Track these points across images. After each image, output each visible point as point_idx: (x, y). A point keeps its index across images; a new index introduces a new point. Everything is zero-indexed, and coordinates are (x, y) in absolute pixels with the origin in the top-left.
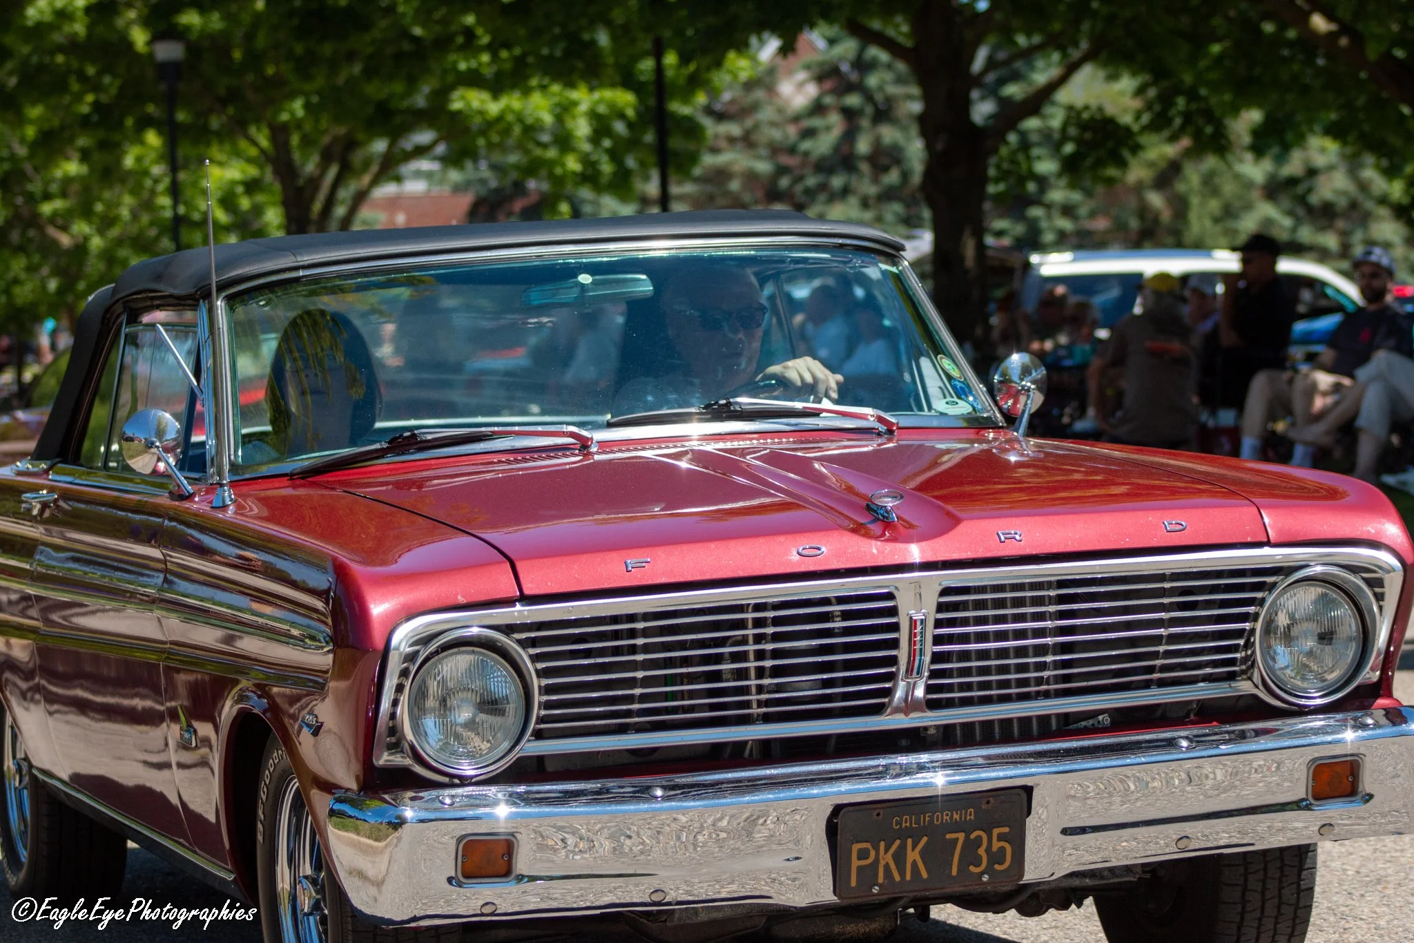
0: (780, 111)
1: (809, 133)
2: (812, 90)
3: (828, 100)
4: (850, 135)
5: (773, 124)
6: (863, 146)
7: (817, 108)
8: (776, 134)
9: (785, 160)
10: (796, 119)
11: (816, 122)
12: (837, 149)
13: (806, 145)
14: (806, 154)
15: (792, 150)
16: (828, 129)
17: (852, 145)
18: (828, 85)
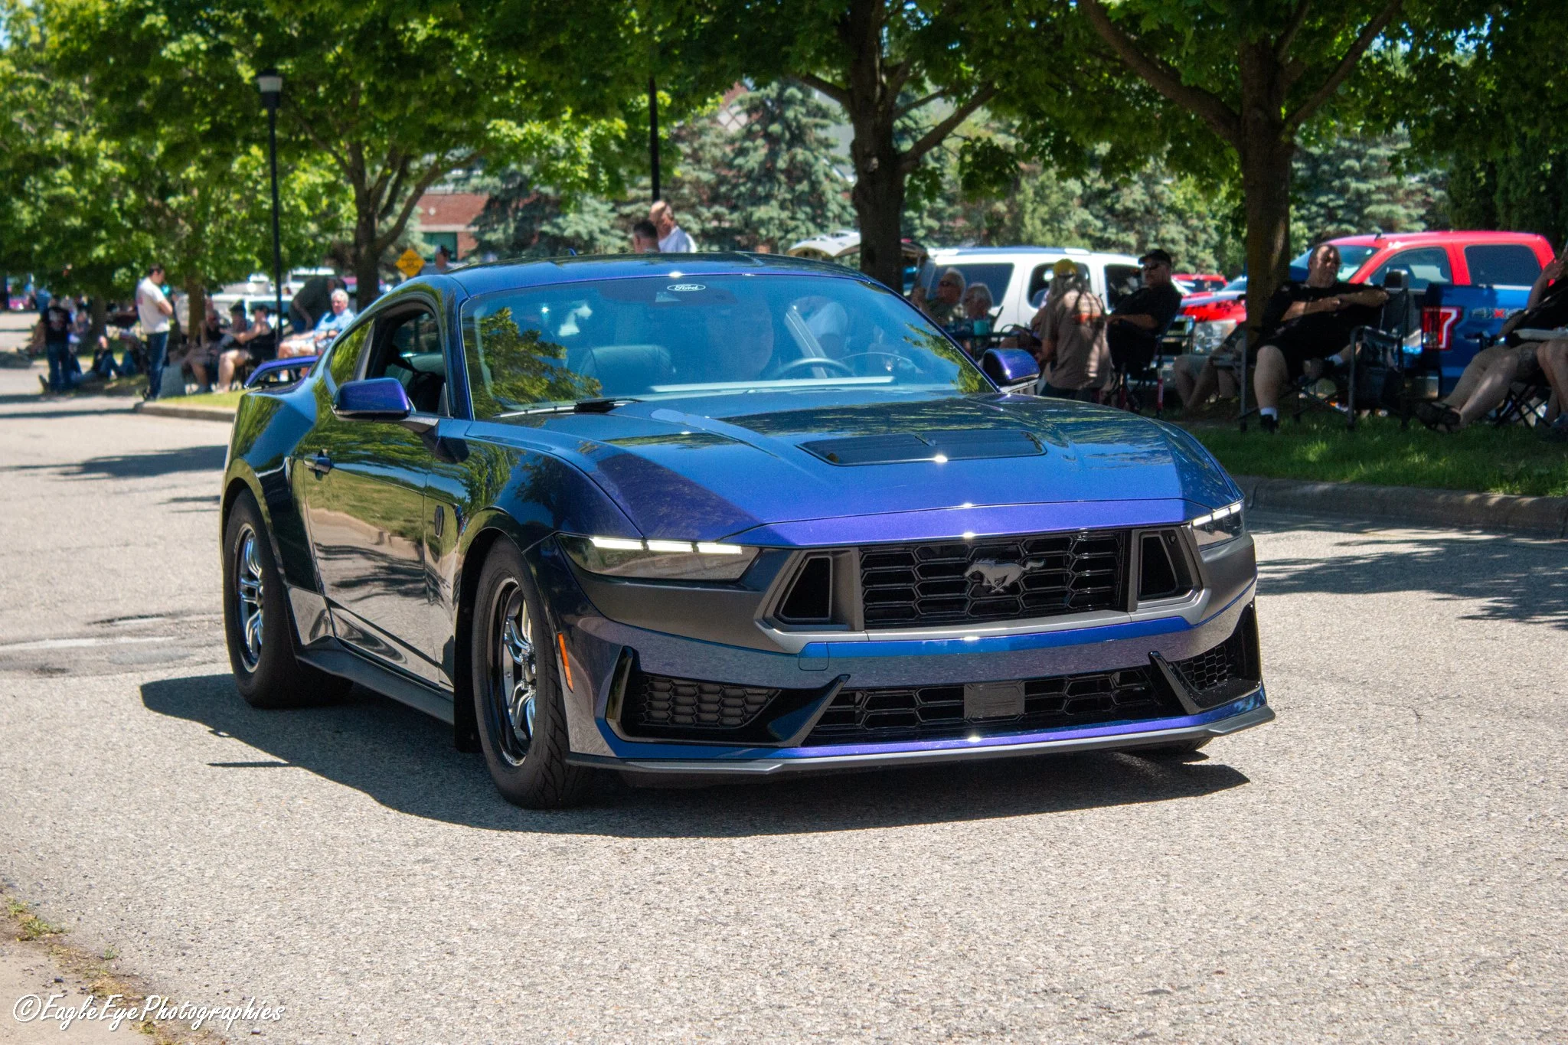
0: (719, 135)
1: (742, 152)
2: (743, 119)
3: (757, 127)
4: (773, 155)
5: (715, 145)
6: (781, 164)
7: (749, 134)
8: (717, 153)
9: (724, 172)
10: (731, 141)
11: (748, 144)
12: (762, 164)
13: (740, 161)
14: (740, 167)
15: (730, 165)
16: (756, 149)
17: (774, 162)
18: (755, 116)
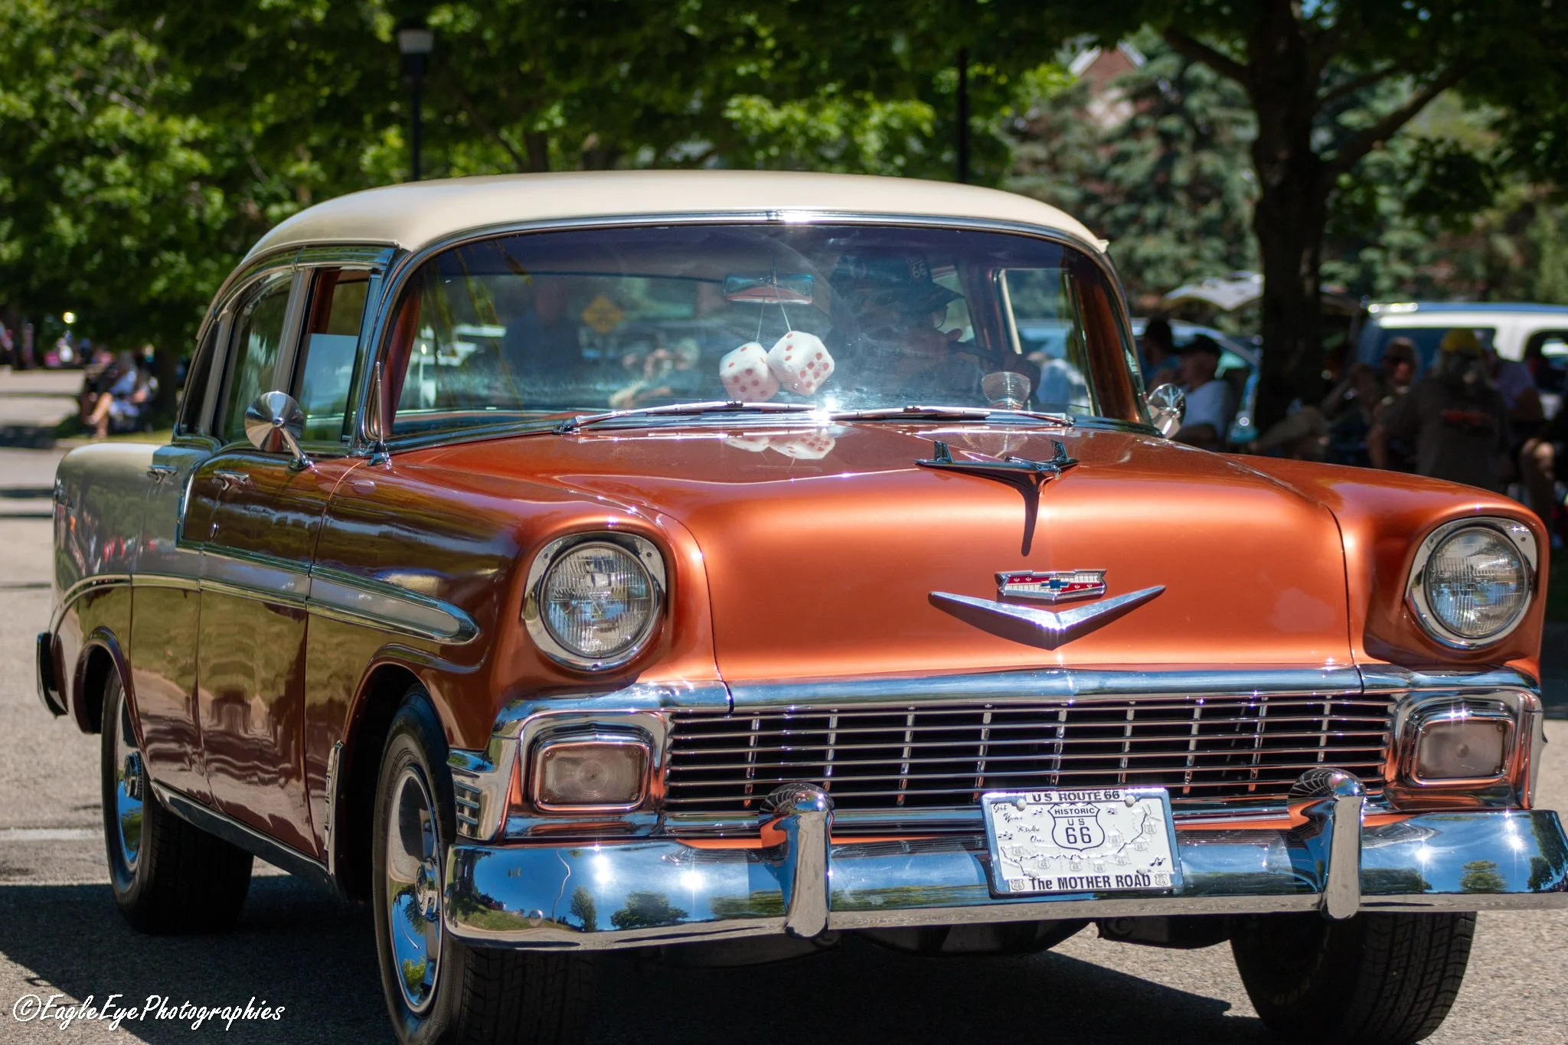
0: (1091, 132)
1: (1122, 158)
2: (1126, 110)
3: (1144, 121)
4: (1167, 160)
5: (1082, 147)
6: (1181, 174)
7: (1131, 130)
8: (1085, 158)
9: (1094, 187)
10: (1108, 141)
11: (1130, 146)
12: (1152, 175)
13: (1118, 171)
14: (1118, 181)
15: (1101, 176)
16: (1143, 153)
17: (1169, 173)
18: (1145, 104)
